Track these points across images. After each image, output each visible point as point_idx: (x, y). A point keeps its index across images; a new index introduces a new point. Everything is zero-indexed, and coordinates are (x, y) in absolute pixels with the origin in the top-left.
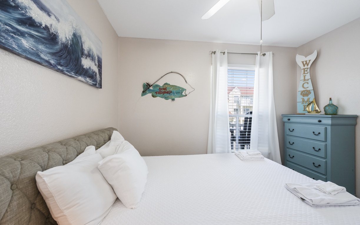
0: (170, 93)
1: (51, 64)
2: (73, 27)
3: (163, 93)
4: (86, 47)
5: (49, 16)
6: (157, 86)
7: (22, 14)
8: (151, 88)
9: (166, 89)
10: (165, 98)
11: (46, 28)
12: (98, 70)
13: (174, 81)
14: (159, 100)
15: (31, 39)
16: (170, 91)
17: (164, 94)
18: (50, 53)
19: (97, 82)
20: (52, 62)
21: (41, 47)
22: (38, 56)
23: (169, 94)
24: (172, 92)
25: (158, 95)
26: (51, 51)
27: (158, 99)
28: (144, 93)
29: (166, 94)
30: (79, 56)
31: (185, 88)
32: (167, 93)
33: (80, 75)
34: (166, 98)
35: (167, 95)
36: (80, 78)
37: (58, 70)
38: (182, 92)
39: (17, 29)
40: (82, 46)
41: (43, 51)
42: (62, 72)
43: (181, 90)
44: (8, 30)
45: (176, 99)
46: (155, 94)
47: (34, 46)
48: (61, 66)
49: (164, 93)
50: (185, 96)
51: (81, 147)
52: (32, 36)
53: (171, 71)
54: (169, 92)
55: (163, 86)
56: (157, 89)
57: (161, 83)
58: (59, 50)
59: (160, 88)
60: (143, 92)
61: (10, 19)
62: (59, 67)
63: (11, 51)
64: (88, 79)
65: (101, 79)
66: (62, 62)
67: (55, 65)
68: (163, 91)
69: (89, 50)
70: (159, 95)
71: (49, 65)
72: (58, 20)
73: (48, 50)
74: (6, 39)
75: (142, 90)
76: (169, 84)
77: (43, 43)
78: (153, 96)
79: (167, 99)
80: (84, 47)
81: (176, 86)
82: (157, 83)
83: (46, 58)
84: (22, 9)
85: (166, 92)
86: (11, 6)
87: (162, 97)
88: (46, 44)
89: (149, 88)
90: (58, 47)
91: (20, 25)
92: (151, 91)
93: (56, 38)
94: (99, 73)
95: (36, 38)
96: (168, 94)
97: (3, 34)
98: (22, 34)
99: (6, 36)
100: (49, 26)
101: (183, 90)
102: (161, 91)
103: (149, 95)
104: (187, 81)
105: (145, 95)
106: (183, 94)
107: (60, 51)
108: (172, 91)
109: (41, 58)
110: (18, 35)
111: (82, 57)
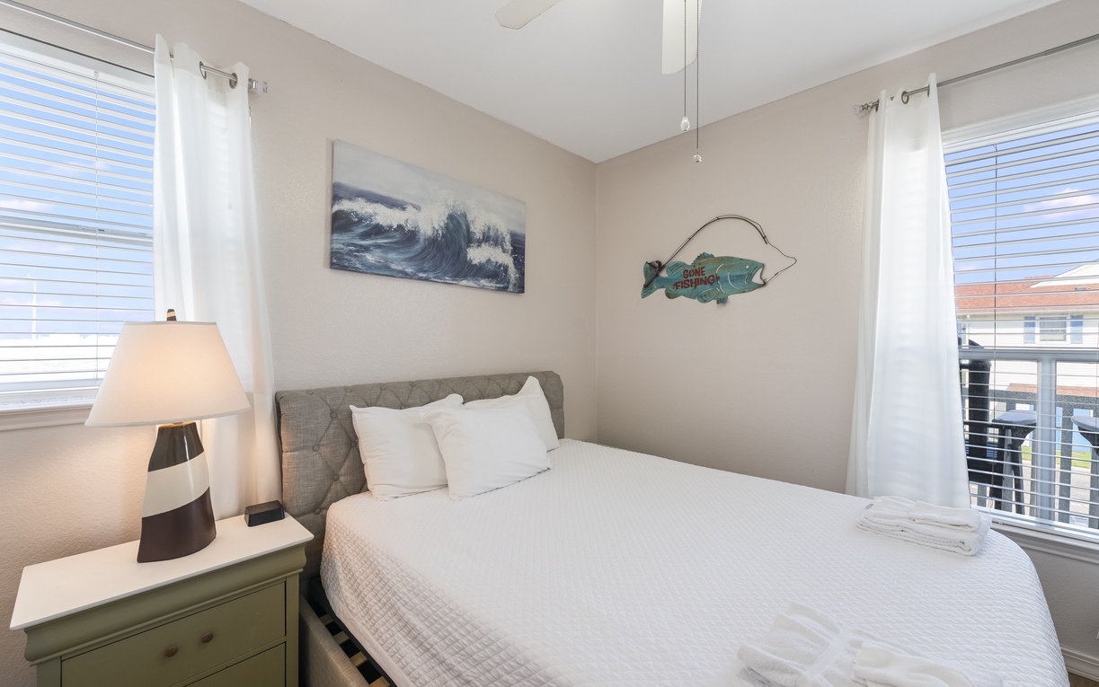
0: (713, 280)
1: (407, 274)
2: (447, 206)
3: (695, 283)
4: (477, 229)
5: (404, 209)
6: (678, 265)
7: (367, 226)
8: (664, 274)
9: (702, 272)
10: (701, 297)
11: (400, 227)
12: (512, 260)
13: (727, 243)
14: (684, 303)
15: (378, 250)
16: (713, 276)
17: (695, 287)
18: (404, 260)
19: (508, 283)
20: (409, 270)
21: (392, 256)
22: (388, 268)
23: (711, 284)
24: (718, 278)
25: (680, 290)
26: (407, 256)
27: (682, 300)
28: (648, 288)
29: (703, 285)
30: (460, 248)
31: (760, 260)
32: (706, 282)
33: (465, 277)
34: (704, 299)
35: (708, 288)
36: (464, 282)
37: (421, 279)
38: (751, 275)
39: (361, 246)
40: (468, 228)
41: (395, 260)
42: (426, 279)
43: (747, 267)
44: (351, 250)
45: (731, 298)
46: (673, 291)
47: (382, 258)
48: (425, 272)
49: (697, 282)
50: (760, 286)
51: (438, 393)
52: (378, 246)
53: (714, 217)
54: (711, 278)
55: (694, 265)
56: (678, 275)
57: (688, 258)
58: (420, 250)
59: (687, 271)
60: (646, 286)
61: (353, 238)
62: (421, 275)
63: (356, 270)
64: (483, 282)
65: (522, 274)
66: (426, 265)
67: (415, 274)
68: (693, 278)
69: (486, 229)
70: (684, 290)
71: (404, 275)
72: (418, 208)
73: (402, 257)
74: (350, 261)
75: (643, 281)
76: (712, 256)
77: (394, 250)
78: (669, 296)
79: (705, 301)
80: (472, 229)
81: (732, 258)
82: (679, 259)
83: (400, 268)
84: (366, 220)
85: (702, 279)
86: (355, 223)
87: (690, 296)
88: (398, 249)
89: (657, 275)
90: (418, 248)
91: (364, 240)
92: (663, 283)
93: (415, 235)
94: (515, 264)
95: (385, 247)
96: (709, 285)
97: (346, 257)
98: (366, 249)
99: (349, 258)
100: (403, 223)
101: (757, 266)
102: (689, 278)
103: (660, 293)
104: (768, 238)
105: (650, 293)
106: (756, 279)
107: (423, 251)
108: (720, 275)
109: (393, 270)
110: (363, 252)
111: (468, 246)
